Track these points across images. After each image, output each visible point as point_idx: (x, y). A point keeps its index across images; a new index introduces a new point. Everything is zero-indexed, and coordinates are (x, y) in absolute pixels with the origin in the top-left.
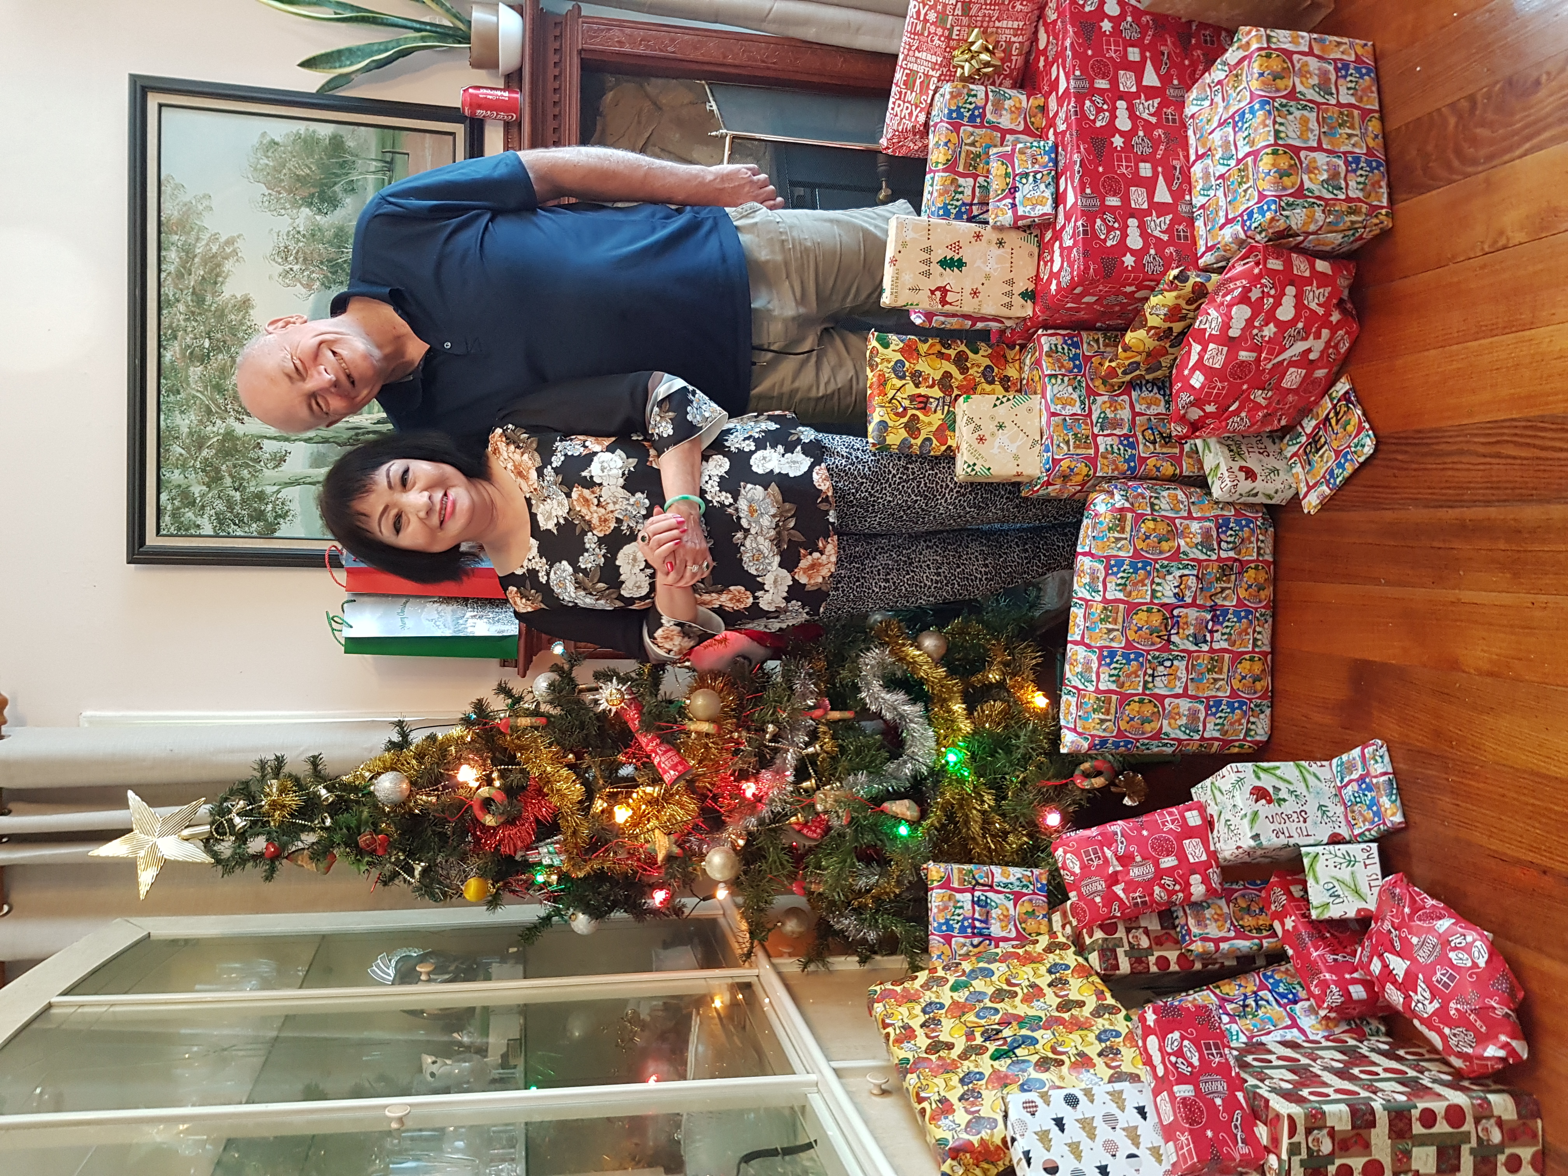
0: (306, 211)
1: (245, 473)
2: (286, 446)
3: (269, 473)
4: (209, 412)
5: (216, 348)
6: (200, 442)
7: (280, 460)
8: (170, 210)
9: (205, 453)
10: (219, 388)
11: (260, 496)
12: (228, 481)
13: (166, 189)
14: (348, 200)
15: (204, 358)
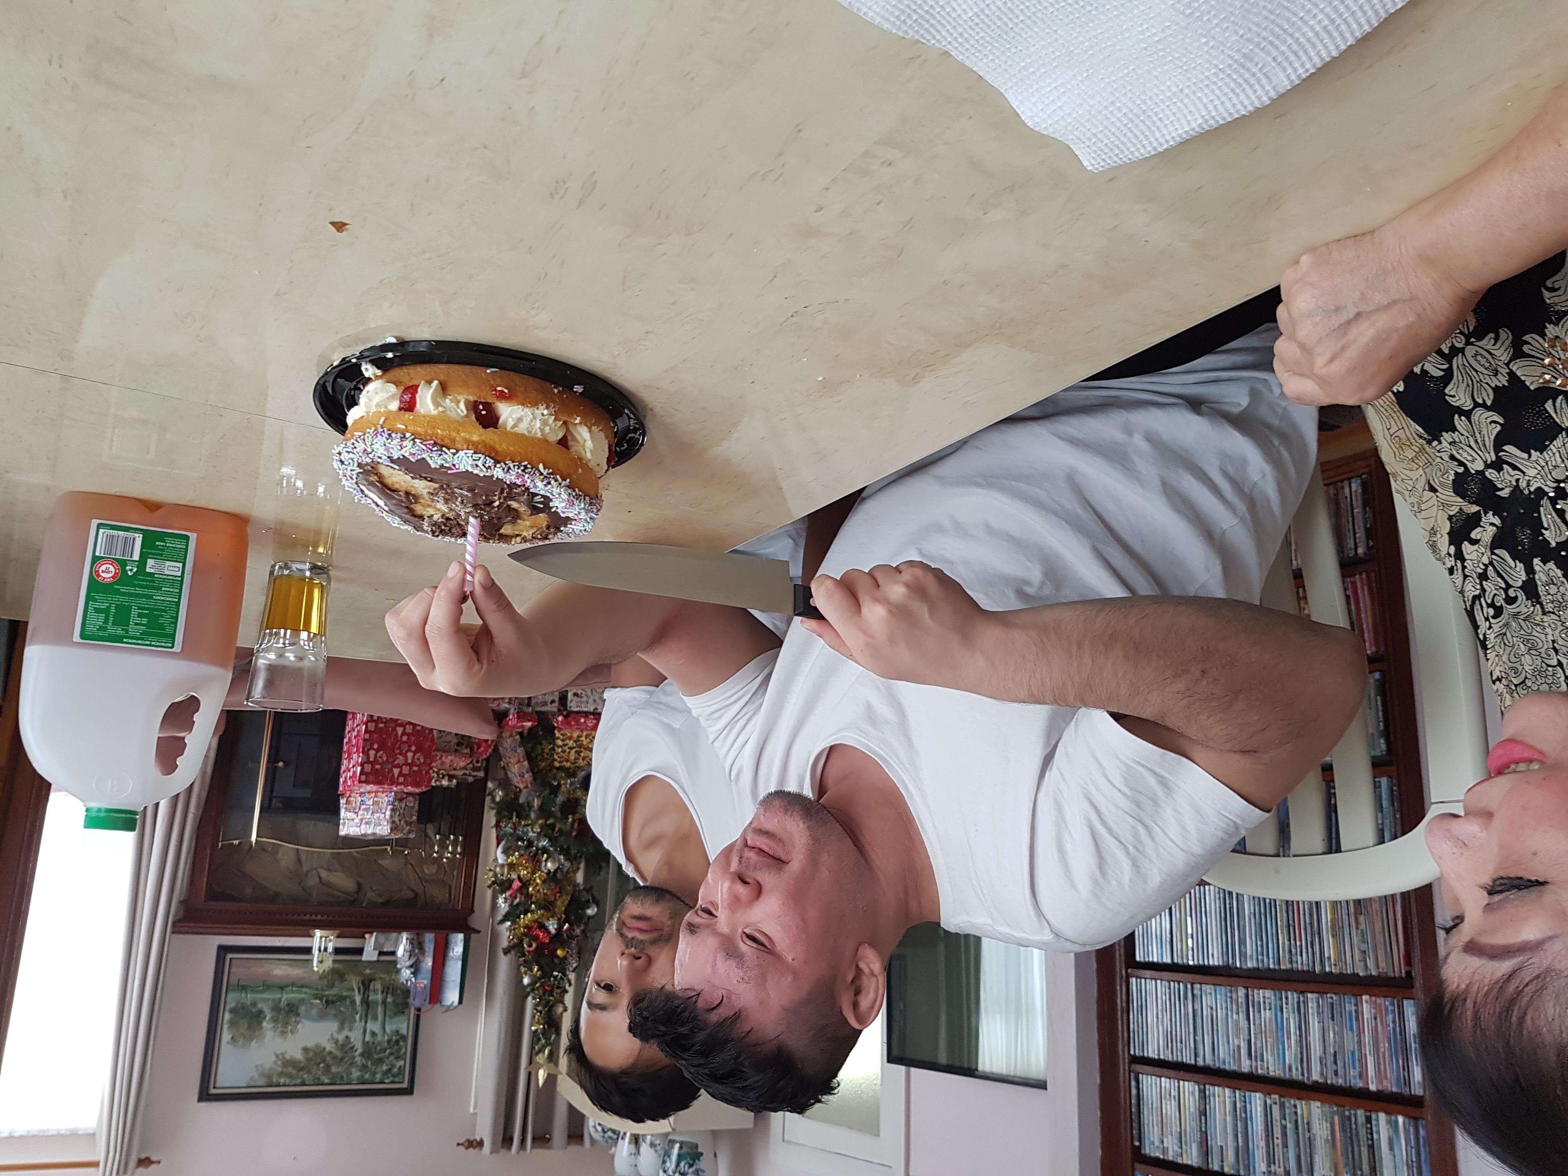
0: (264, 1024)
1: (379, 1048)
2: (368, 1031)
3: (379, 1038)
4: (351, 1064)
5: (324, 1061)
6: (364, 1067)
7: (373, 1034)
8: (262, 1082)
9: (369, 1064)
10: (342, 1060)
11: (389, 1041)
12: (382, 1055)
13: (252, 1084)
14: (260, 1005)
15: (328, 1067)
